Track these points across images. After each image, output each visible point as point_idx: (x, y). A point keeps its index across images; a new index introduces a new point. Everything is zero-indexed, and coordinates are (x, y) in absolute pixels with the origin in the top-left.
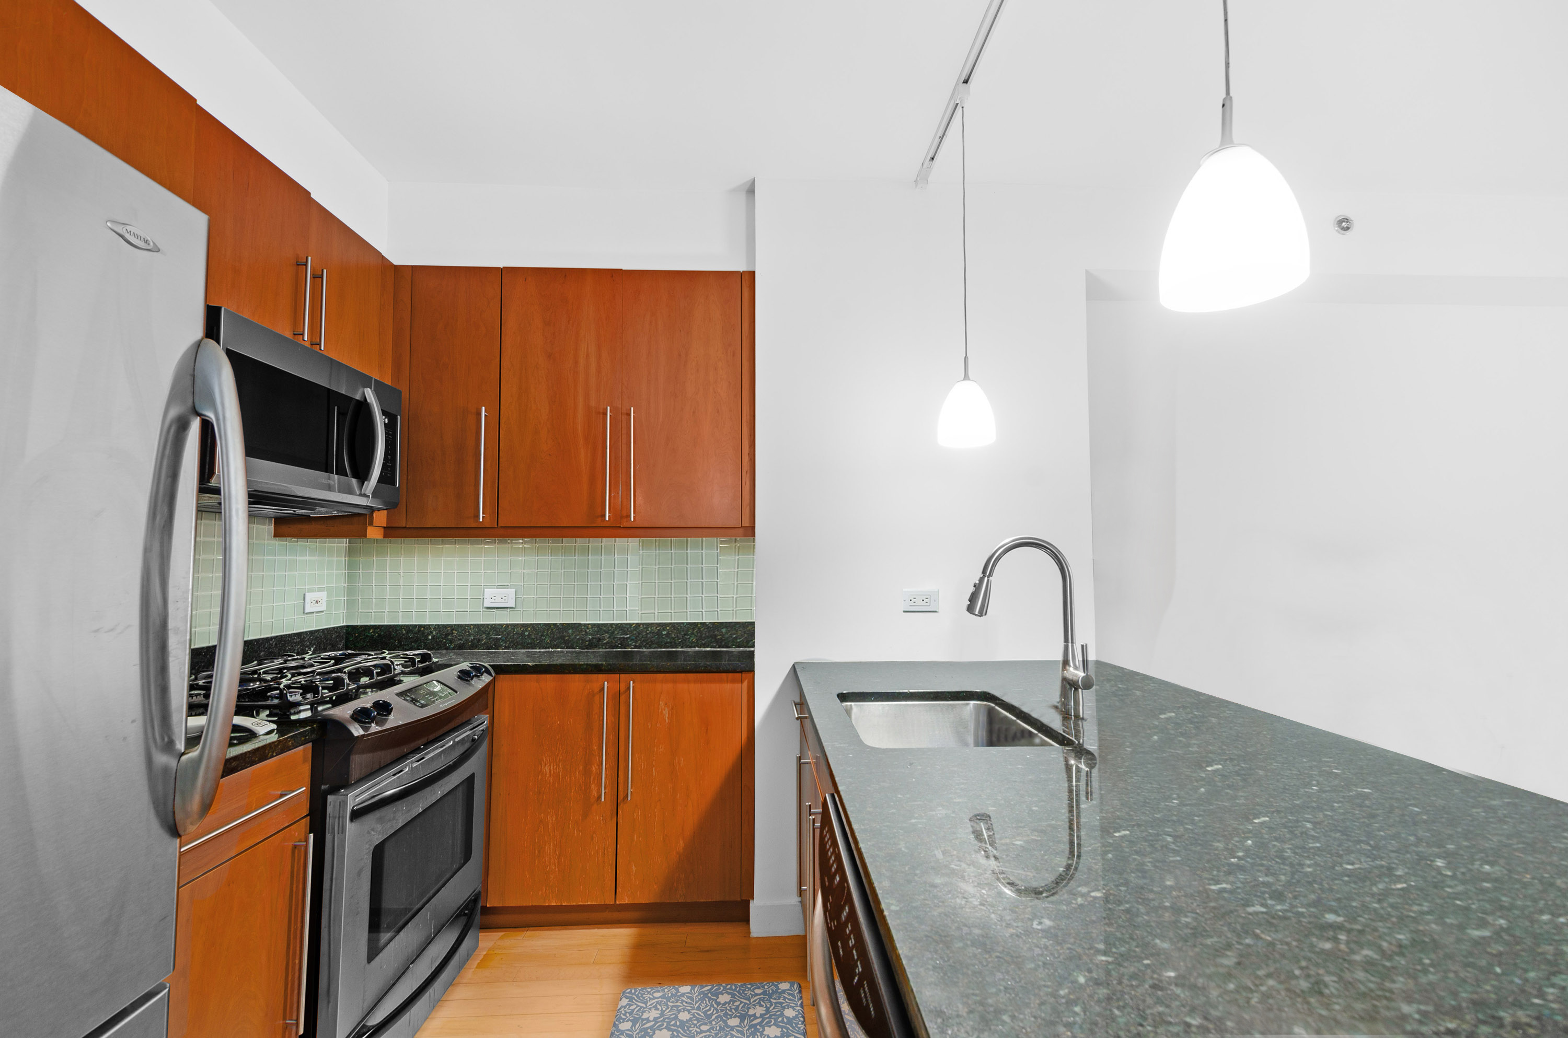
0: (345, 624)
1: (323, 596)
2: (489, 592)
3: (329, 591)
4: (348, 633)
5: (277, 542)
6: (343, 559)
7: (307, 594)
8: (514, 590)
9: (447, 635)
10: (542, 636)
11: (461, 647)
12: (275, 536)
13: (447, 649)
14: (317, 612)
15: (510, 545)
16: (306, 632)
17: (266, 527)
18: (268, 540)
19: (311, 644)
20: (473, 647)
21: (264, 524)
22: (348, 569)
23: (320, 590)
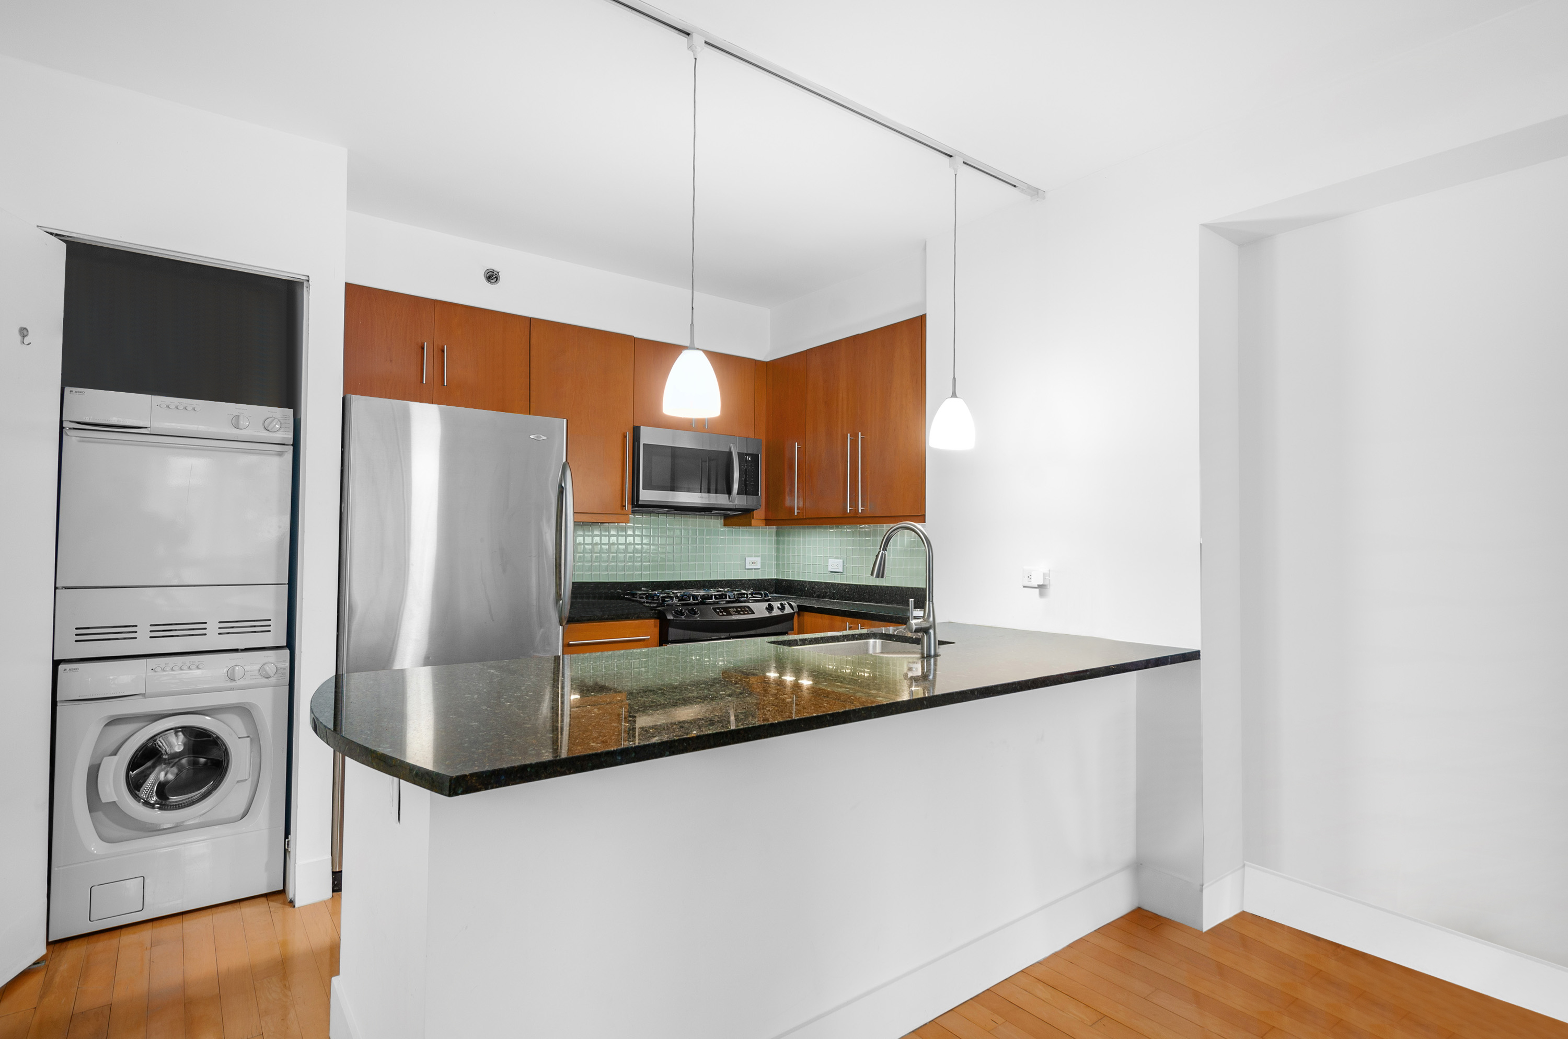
0: (775, 578)
1: (758, 560)
2: (831, 561)
3: (763, 558)
4: (776, 583)
5: (726, 529)
6: (774, 538)
7: (746, 558)
8: (842, 560)
9: (813, 588)
10: (854, 592)
11: (818, 597)
12: (724, 526)
13: (813, 597)
14: (754, 569)
15: (840, 530)
16: (746, 580)
17: (719, 521)
18: (720, 527)
19: (749, 586)
20: (824, 597)
21: (718, 519)
22: (777, 545)
23: (756, 556)
